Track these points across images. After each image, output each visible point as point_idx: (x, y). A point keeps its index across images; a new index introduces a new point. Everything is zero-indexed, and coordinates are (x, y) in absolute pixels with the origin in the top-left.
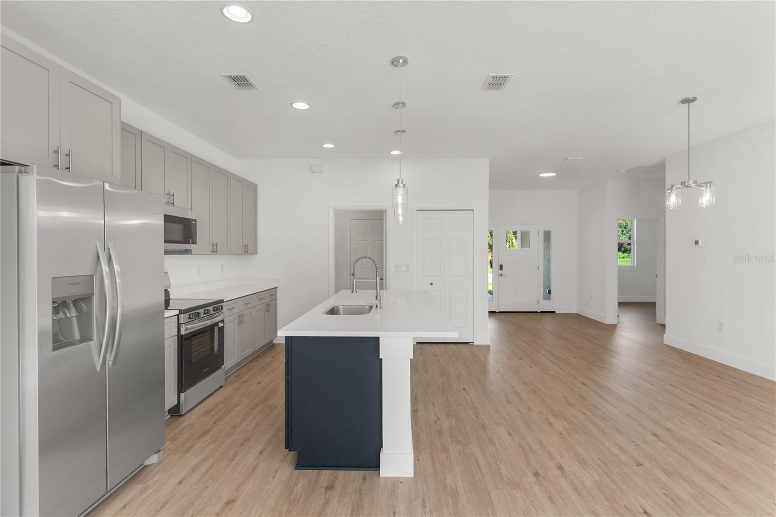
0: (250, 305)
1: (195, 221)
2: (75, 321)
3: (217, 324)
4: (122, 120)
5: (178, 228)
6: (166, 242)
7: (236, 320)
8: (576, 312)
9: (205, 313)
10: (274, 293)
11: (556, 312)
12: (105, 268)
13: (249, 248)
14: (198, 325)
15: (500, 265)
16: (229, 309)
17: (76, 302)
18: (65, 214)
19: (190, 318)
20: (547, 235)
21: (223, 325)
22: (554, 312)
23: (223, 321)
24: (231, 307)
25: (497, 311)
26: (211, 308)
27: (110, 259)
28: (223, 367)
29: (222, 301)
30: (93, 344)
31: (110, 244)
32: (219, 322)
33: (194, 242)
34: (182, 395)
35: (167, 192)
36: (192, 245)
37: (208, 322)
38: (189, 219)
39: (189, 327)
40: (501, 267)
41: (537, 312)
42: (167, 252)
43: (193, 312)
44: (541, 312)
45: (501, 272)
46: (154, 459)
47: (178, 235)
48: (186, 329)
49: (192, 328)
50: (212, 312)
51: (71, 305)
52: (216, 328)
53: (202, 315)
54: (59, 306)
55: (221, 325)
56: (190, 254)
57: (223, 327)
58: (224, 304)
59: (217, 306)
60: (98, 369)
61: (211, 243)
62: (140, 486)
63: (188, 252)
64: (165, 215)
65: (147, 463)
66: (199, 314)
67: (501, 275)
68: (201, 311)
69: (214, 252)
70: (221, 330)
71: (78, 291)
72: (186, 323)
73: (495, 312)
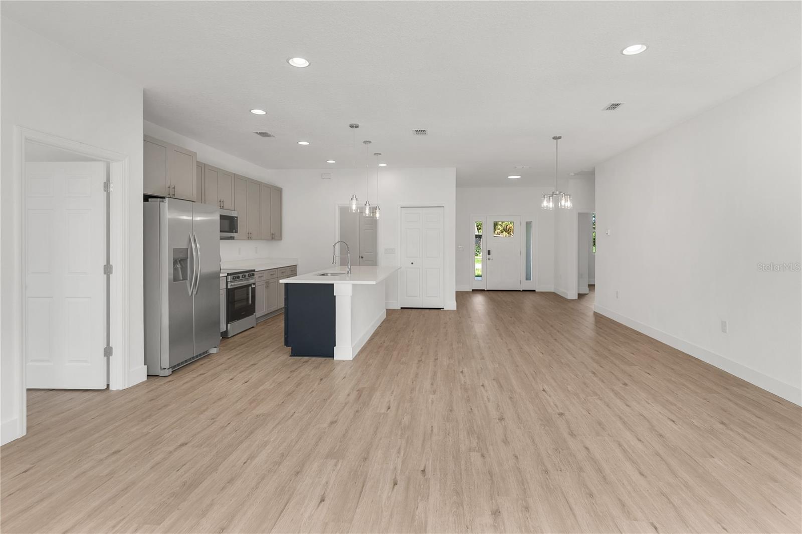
0: (275, 276)
1: (237, 217)
2: (180, 269)
3: (250, 285)
4: (198, 160)
5: (227, 222)
6: (221, 231)
7: (263, 285)
8: (553, 291)
9: (242, 277)
10: (294, 269)
11: (536, 291)
12: (193, 245)
13: (275, 235)
14: (238, 283)
16: (259, 277)
17: (181, 261)
18: (185, 218)
19: (233, 279)
20: (529, 225)
21: (254, 286)
23: (254, 284)
24: (260, 275)
25: (486, 290)
26: (247, 274)
27: (195, 240)
28: (254, 314)
29: (254, 271)
30: (188, 282)
31: (194, 233)
32: (253, 284)
33: (236, 232)
34: (229, 325)
35: (219, 200)
36: (235, 234)
37: (244, 283)
38: (233, 217)
39: (232, 284)
40: (489, 253)
41: (520, 291)
42: (221, 239)
43: (235, 276)
44: (523, 291)
46: (214, 351)
47: (227, 228)
48: (231, 285)
49: (234, 285)
50: (247, 277)
51: (178, 263)
52: (250, 288)
53: (241, 278)
54: (175, 262)
55: (253, 286)
56: (234, 239)
57: (254, 288)
58: (255, 273)
59: (251, 273)
60: (190, 295)
61: (248, 232)
62: (209, 359)
63: (232, 238)
64: (220, 215)
65: (211, 352)
66: (238, 277)
67: (489, 259)
68: (240, 275)
69: (249, 238)
70: (254, 289)
71: (181, 256)
72: (231, 282)
73: (484, 290)
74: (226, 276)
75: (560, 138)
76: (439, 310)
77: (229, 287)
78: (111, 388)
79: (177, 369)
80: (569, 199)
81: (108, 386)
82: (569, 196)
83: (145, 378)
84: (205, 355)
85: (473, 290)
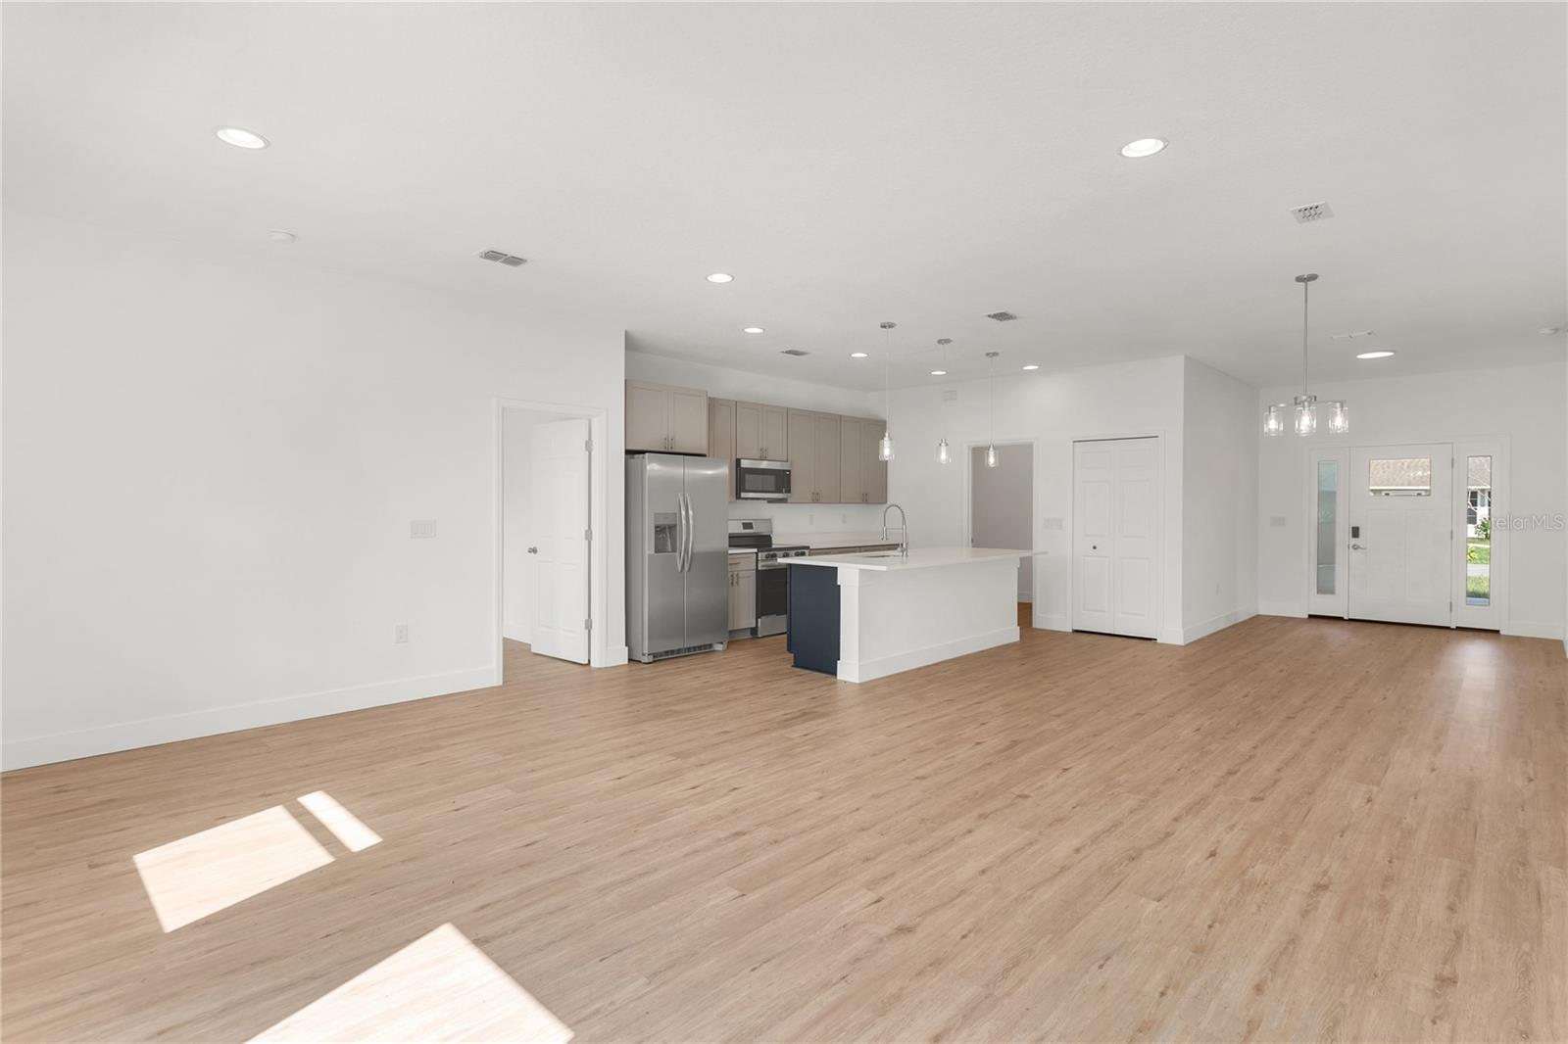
1: (790, 471)
2: (669, 538)
5: (771, 478)
9: (783, 556)
11: (1501, 632)
12: (683, 511)
13: (870, 497)
15: (1353, 528)
17: (670, 528)
19: (767, 558)
22: (1498, 632)
25: (1346, 618)
27: (687, 505)
29: (807, 548)
30: (677, 554)
31: (687, 496)
33: (788, 492)
34: (759, 620)
35: (760, 448)
36: (786, 494)
38: (783, 471)
39: (764, 564)
40: (1355, 532)
41: (1448, 628)
43: (770, 553)
44: (1458, 628)
45: (1354, 541)
47: (772, 486)
48: (763, 566)
49: (766, 566)
51: (666, 531)
53: (779, 557)
54: (660, 530)
56: (786, 502)
59: (800, 551)
60: (679, 571)
61: (812, 492)
63: (781, 501)
65: (715, 649)
66: (775, 555)
67: (1356, 547)
68: (780, 553)
69: (816, 501)
72: (763, 561)
73: (1341, 619)
74: (757, 553)
75: (1313, 277)
76: (1148, 642)
77: (760, 568)
78: (592, 665)
79: (657, 658)
80: (1339, 410)
81: (589, 661)
82: (1338, 405)
83: (626, 662)
84: (706, 649)
85: (1310, 616)
